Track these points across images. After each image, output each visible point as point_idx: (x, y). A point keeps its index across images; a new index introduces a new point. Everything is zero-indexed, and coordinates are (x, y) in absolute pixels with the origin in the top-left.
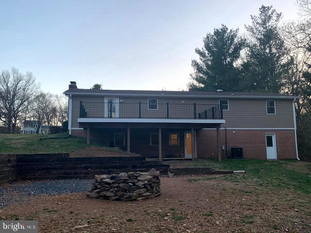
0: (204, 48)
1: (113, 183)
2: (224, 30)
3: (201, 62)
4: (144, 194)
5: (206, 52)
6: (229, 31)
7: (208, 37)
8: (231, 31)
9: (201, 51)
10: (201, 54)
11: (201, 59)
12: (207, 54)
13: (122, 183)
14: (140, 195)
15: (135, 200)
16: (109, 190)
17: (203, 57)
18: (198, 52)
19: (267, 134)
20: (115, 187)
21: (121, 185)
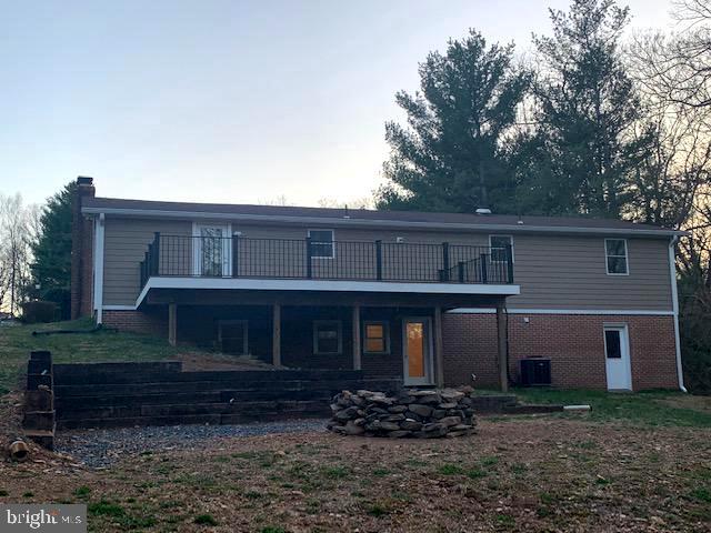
0: (422, 94)
1: (394, 404)
2: (475, 47)
3: (412, 130)
4: (458, 427)
5: (427, 103)
6: (487, 50)
7: (430, 63)
8: (494, 49)
9: (414, 99)
10: (414, 109)
11: (412, 122)
12: (428, 111)
13: (413, 403)
14: (451, 428)
15: (445, 436)
16: (387, 417)
17: (418, 117)
18: (404, 101)
19: (607, 326)
20: (399, 412)
21: (413, 407)
